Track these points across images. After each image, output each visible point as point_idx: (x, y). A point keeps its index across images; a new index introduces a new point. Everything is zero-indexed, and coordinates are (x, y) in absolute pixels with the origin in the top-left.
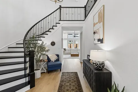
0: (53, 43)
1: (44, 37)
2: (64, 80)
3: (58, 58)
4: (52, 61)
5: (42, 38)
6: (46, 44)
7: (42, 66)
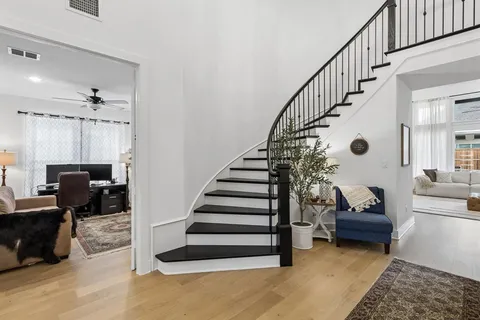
0: (360, 146)
1: (328, 126)
2: (393, 287)
3: (379, 201)
4: (354, 210)
5: (318, 131)
6: (328, 147)
7: (319, 220)
